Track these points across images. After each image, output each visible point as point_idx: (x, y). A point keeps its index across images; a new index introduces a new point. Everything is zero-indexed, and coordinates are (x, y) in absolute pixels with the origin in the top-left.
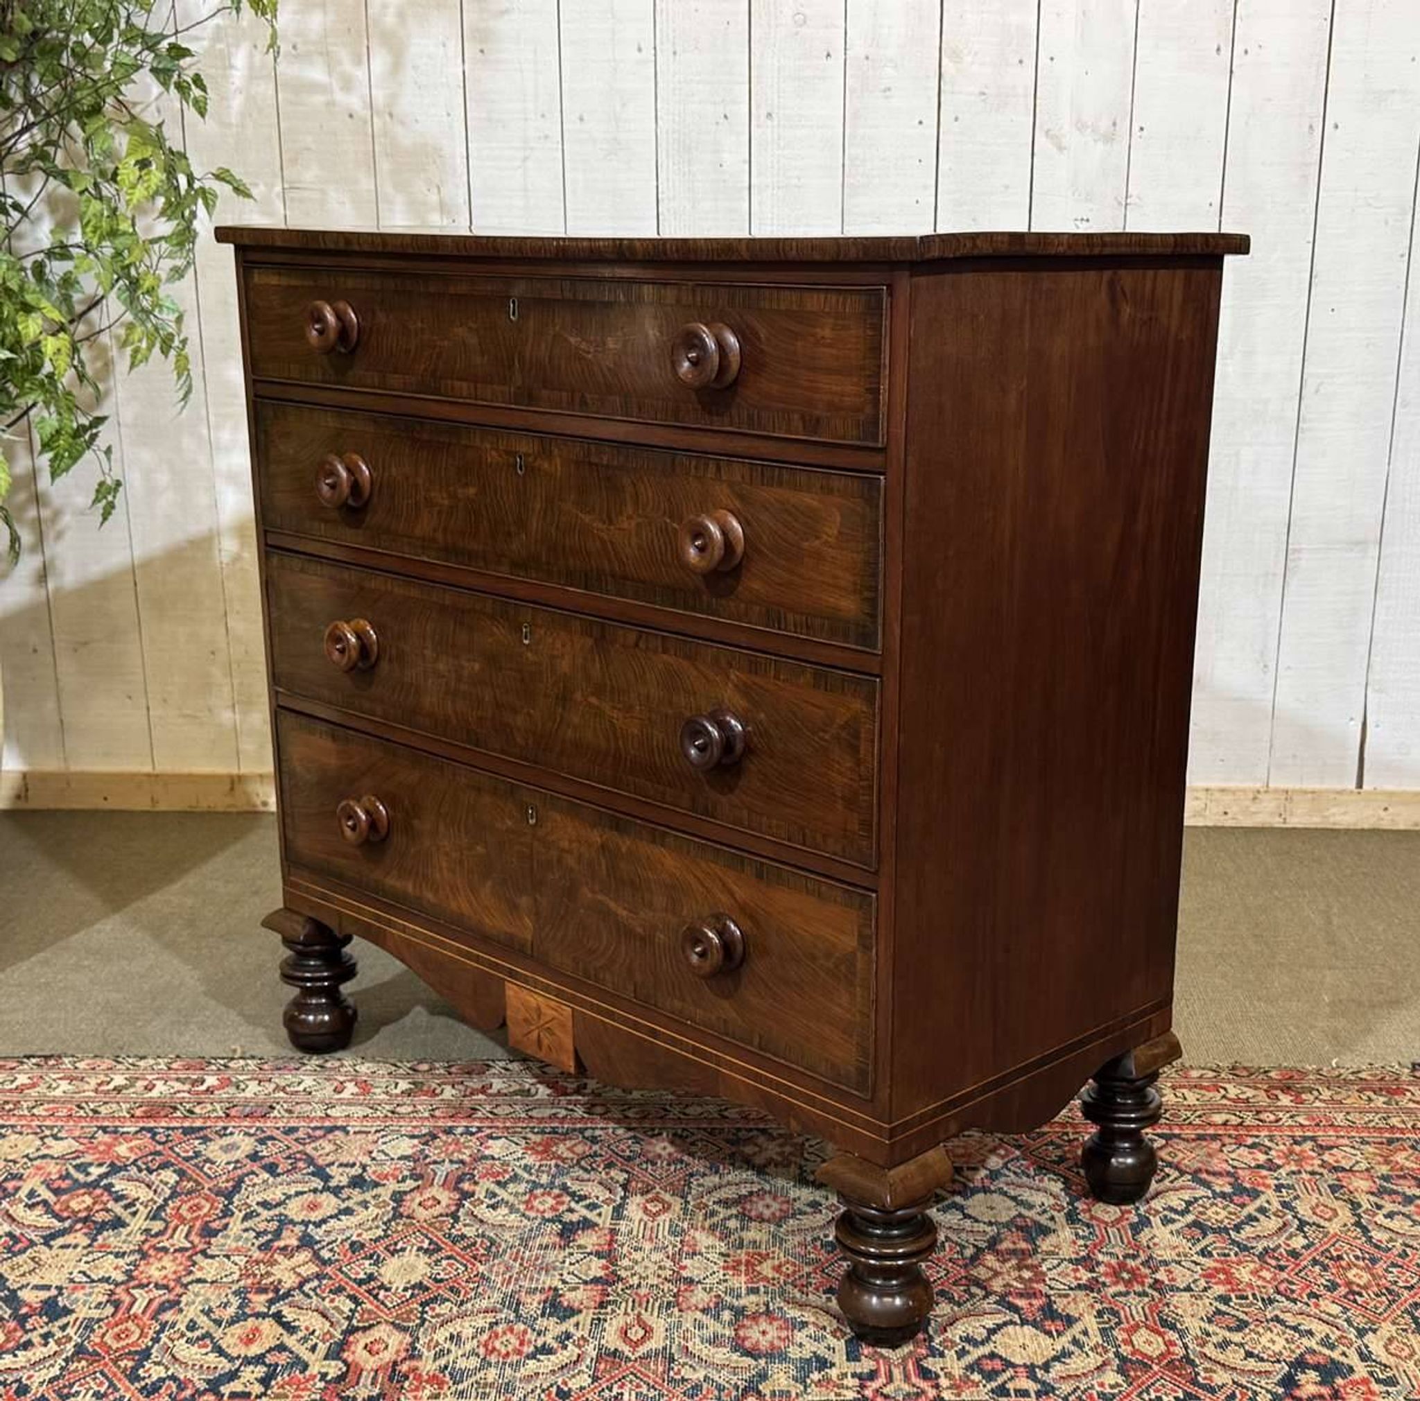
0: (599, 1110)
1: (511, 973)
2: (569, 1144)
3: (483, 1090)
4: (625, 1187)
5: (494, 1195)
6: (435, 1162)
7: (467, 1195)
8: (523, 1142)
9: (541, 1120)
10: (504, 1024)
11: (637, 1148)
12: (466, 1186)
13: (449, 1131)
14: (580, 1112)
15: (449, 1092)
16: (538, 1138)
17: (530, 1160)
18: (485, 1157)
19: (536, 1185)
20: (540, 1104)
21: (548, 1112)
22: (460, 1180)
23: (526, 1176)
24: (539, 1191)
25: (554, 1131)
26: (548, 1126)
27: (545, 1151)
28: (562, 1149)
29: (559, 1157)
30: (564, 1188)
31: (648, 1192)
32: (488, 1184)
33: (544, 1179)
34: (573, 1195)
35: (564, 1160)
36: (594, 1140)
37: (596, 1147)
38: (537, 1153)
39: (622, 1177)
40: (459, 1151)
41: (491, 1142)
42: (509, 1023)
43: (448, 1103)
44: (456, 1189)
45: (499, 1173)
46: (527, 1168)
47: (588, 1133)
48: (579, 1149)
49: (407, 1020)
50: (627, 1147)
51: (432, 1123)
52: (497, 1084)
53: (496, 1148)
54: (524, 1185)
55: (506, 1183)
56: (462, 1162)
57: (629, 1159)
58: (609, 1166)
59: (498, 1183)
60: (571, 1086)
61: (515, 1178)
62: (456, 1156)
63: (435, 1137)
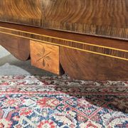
0: (59, 89)
1: (32, 36)
2: (52, 100)
3: (23, 83)
4: (76, 118)
5: (26, 123)
6: (5, 108)
7: (15, 123)
8: (36, 100)
9: (41, 92)
10: (29, 58)
11: (75, 102)
12: (15, 118)
13: (11, 96)
14: (53, 90)
15: (12, 84)
16: (41, 98)
17: (39, 107)
18: (22, 106)
19: (42, 118)
20: (41, 87)
21: (43, 90)
22: (13, 116)
23: (38, 113)
24: (43, 121)
25: (46, 96)
26: (44, 94)
27: (44, 103)
28: (49, 102)
29: (49, 106)
30: (53, 119)
31: (86, 121)
32: (23, 117)
33: (45, 115)
34: (57, 122)
35: (51, 107)
36: (60, 99)
37: (61, 102)
38: (41, 104)
39: (74, 114)
40: (14, 103)
41: (25, 100)
42: (31, 57)
43: (12, 87)
44: (11, 120)
45: (28, 113)
46: (38, 110)
47: (57, 97)
48: (56, 102)
49: (4, 66)
50: (72, 102)
51: (6, 93)
52: (27, 82)
53: (27, 102)
54: (37, 118)
55: (30, 117)
56: (14, 108)
57: (74, 106)
58: (68, 109)
59: (28, 117)
60: (49, 82)
61: (34, 114)
62: (13, 105)
63: (6, 98)
